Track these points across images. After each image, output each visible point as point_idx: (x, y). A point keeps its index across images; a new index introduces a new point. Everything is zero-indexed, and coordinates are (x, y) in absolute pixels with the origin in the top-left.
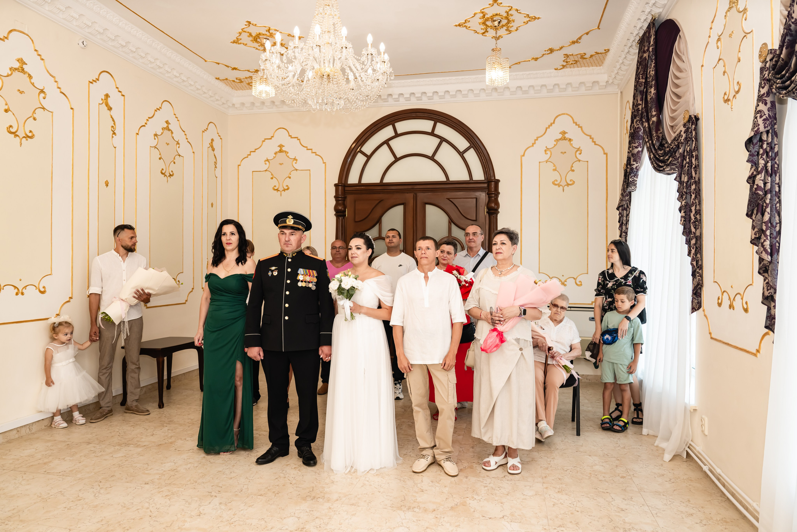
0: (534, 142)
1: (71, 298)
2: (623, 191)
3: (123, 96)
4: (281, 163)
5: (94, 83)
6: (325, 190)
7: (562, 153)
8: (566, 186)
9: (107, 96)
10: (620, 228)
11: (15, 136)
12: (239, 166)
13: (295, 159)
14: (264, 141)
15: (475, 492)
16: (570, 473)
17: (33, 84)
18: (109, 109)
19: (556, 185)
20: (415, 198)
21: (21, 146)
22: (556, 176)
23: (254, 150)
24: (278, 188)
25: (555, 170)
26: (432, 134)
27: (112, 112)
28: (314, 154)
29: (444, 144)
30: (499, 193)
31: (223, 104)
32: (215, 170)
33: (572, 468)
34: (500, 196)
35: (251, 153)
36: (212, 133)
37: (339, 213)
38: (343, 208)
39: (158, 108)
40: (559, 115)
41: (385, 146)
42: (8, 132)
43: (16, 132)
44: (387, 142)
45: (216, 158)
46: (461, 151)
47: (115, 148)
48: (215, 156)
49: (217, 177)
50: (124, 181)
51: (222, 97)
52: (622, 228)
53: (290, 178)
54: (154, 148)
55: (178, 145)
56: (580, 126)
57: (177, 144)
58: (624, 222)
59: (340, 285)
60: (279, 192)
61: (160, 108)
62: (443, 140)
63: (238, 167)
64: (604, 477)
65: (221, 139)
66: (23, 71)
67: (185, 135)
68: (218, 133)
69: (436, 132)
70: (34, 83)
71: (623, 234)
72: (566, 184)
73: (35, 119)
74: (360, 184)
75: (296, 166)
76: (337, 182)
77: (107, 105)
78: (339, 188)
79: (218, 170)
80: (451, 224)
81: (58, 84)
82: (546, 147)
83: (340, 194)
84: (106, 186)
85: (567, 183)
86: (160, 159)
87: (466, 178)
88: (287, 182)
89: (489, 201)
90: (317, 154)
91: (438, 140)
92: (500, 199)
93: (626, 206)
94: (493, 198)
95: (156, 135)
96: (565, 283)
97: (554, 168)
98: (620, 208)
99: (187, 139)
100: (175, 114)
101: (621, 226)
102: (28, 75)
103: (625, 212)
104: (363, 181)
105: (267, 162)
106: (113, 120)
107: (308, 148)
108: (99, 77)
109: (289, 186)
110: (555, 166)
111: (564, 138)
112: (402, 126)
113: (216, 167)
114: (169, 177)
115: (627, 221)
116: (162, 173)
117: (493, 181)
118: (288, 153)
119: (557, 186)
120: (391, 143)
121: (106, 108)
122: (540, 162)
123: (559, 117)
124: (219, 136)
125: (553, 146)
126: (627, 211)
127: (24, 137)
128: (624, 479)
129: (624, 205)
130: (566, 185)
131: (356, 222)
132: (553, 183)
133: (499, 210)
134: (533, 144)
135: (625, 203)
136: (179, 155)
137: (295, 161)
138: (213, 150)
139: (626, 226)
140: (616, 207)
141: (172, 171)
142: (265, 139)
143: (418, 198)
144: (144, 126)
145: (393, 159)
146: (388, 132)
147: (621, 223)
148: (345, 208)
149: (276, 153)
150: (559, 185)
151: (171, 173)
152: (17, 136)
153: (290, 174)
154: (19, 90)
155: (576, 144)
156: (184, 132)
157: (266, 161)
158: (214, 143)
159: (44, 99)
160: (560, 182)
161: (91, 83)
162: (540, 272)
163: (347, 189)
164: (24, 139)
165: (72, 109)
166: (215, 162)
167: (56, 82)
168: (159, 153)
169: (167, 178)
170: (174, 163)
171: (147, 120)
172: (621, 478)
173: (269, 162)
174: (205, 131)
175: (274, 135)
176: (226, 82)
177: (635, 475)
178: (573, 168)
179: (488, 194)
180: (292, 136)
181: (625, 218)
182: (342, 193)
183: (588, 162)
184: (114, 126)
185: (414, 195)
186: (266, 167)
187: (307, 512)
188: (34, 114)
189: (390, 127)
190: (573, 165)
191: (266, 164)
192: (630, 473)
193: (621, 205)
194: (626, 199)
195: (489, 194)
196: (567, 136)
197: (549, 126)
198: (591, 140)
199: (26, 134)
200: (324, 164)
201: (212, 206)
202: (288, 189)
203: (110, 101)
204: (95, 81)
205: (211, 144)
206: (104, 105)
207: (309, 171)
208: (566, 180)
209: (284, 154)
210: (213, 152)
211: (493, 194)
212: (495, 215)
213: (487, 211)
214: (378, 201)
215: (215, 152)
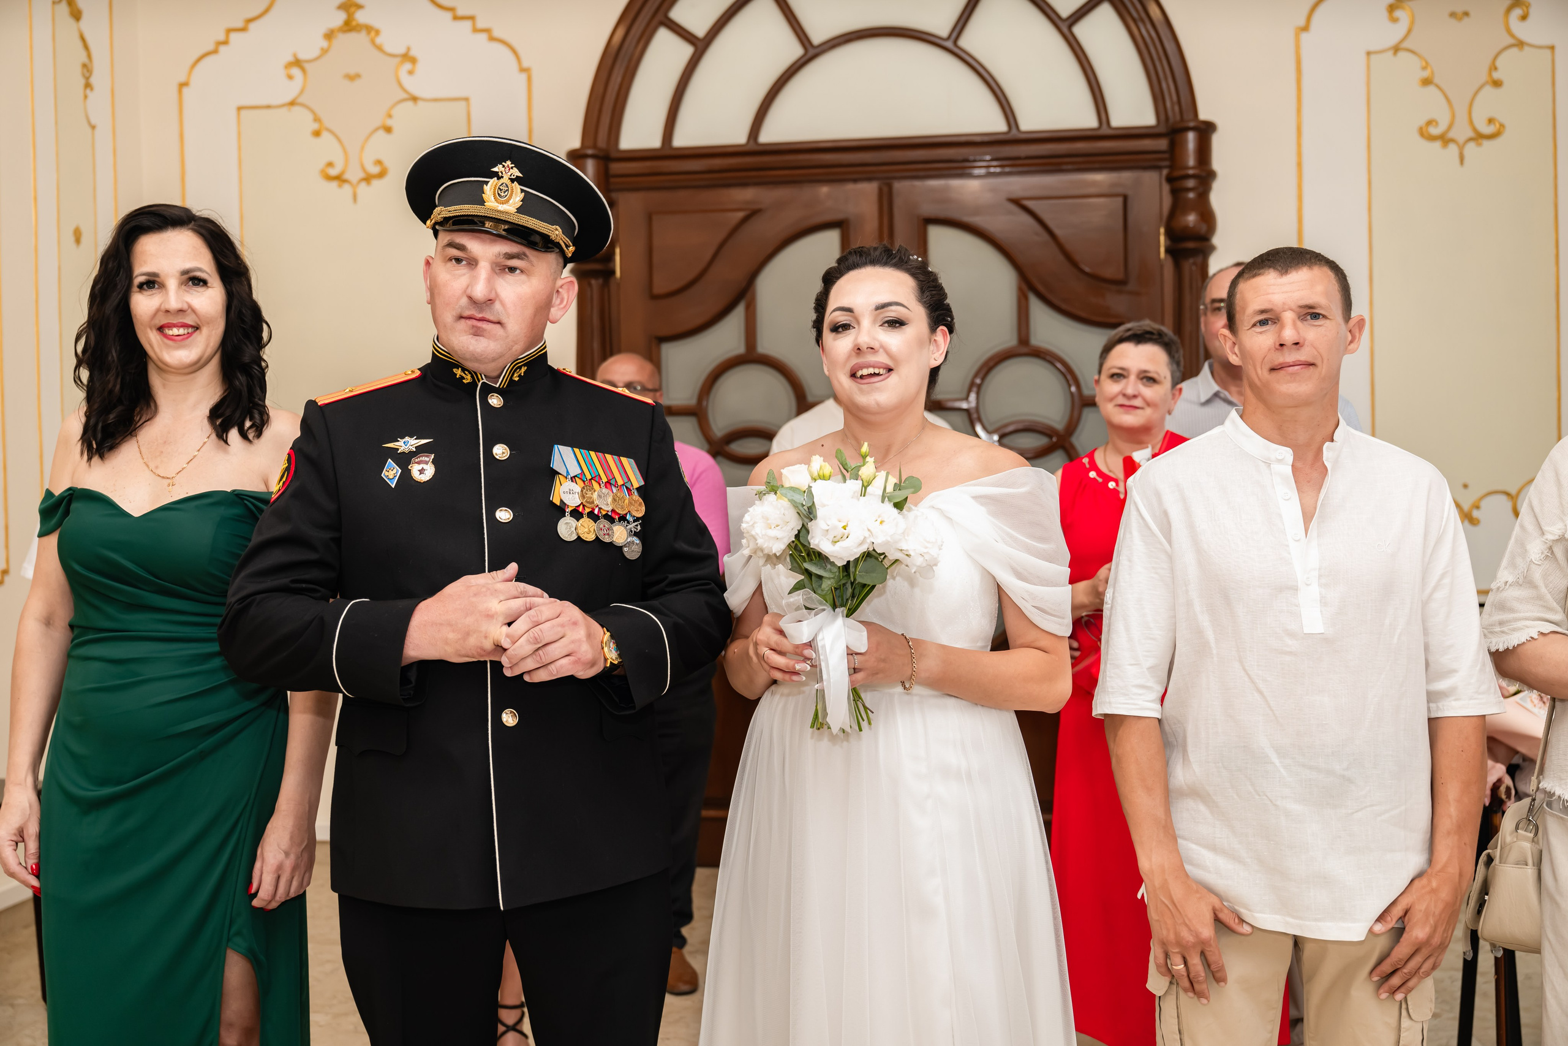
4: (352, 72)
7: (1453, 15)
8: (1471, 143)
12: (185, 90)
13: (407, 57)
19: (1432, 138)
20: (886, 201)
22: (1431, 105)
23: (241, 25)
24: (343, 173)
25: (1426, 82)
28: (483, 36)
30: (1213, 175)
32: (86, 97)
35: (233, 35)
41: (765, 2)
45: (86, 47)
46: (1063, 16)
48: (83, 40)
53: (388, 130)
60: (347, 187)
63: (180, 92)
72: (1471, 134)
74: (667, 153)
75: (413, 85)
76: (576, 145)
79: (99, 98)
80: (1026, 298)
85: (1475, 130)
87: (1087, 120)
88: (380, 147)
89: (1178, 206)
90: (495, 34)
92: (1216, 199)
94: (1191, 195)
96: (1475, 514)
97: (1426, 74)
104: (682, 139)
105: (296, 72)
107: (459, 13)
109: (386, 163)
110: (1427, 65)
113: (88, 85)
117: (1190, 129)
118: (378, 32)
119: (1437, 145)
122: (1369, 53)
130: (1471, 139)
131: (654, 297)
132: (1423, 134)
133: (1216, 240)
137: (408, 66)
138: (77, 15)
143: (898, 202)
145: (796, 51)
149: (329, 35)
150: (1445, 139)
153: (390, 117)
157: (289, 65)
160: (1450, 126)
163: (616, 168)
166: (84, 66)
173: (303, 70)
178: (1496, 75)
179: (1170, 180)
183: (1553, 47)
185: (879, 189)
186: (291, 90)
190: (1498, 63)
191: (290, 77)
195: (1175, 182)
200: (523, 74)
201: (78, 240)
202: (381, 175)
207: (463, 103)
208: (1471, 122)
209: (361, 38)
210: (71, 21)
211: (1188, 177)
212: (1199, 259)
213: (1169, 243)
214: (740, 215)
215: (84, 24)
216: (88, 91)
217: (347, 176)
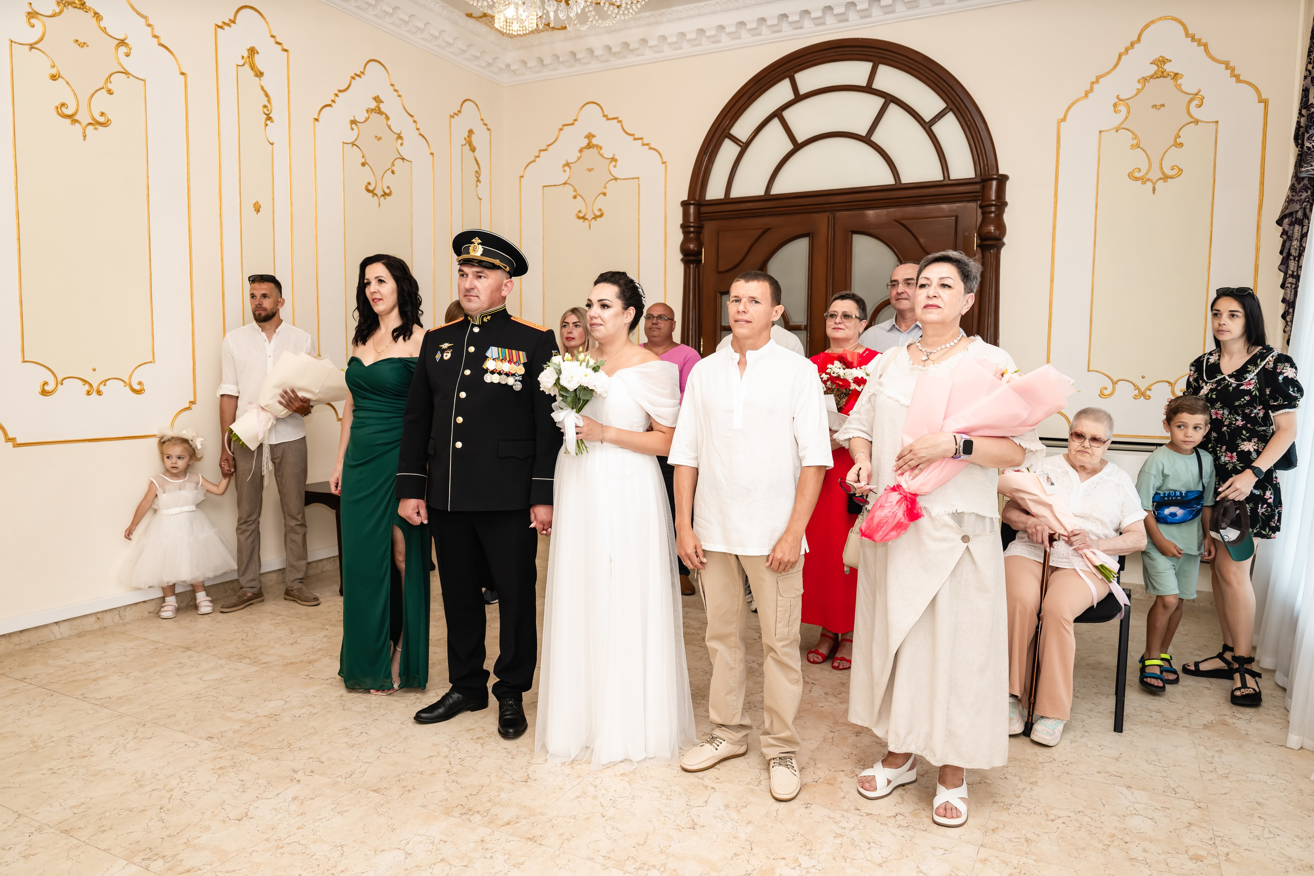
0: (1088, 88)
1: (193, 403)
2: (1294, 179)
3: (286, 51)
4: (590, 168)
5: (226, 27)
6: (666, 214)
7: (1154, 106)
8: (1161, 181)
9: (252, 51)
10: (1283, 267)
11: (72, 121)
12: (522, 179)
13: (614, 159)
14: (561, 129)
15: (808, 847)
16: (1062, 827)
17: (104, 30)
18: (257, 75)
19: (1137, 179)
20: (832, 222)
21: (84, 139)
22: (1138, 160)
23: (545, 148)
24: (585, 215)
25: (1138, 146)
26: (868, 89)
27: (264, 81)
28: (647, 147)
29: (893, 107)
30: (1006, 204)
31: (489, 64)
32: (477, 186)
33: (1072, 815)
34: (1006, 209)
35: (542, 153)
36: (469, 118)
37: (690, 257)
38: (696, 246)
39: (358, 73)
40: (1153, 22)
41: (776, 122)
42: (59, 114)
43: (76, 113)
44: (778, 114)
45: (478, 163)
46: (927, 121)
47: (272, 144)
48: (476, 160)
49: (480, 199)
50: (291, 204)
51: (484, 52)
52: (1287, 267)
53: (605, 194)
54: (351, 145)
55: (400, 141)
56: (1203, 41)
57: (397, 139)
58: (1293, 252)
59: (558, 379)
60: (586, 221)
61: (363, 73)
62: (889, 99)
63: (520, 180)
64: (1145, 851)
65: (488, 129)
66: (82, 7)
67: (415, 122)
68: (482, 120)
69: (876, 85)
70: (105, 28)
71: (1290, 280)
72: (1162, 176)
73: (110, 92)
74: (727, 201)
75: (616, 172)
76: (686, 198)
77: (253, 67)
78: (689, 209)
79: (483, 186)
81: (153, 29)
82: (1118, 97)
83: (692, 220)
84: (255, 213)
85: (1163, 173)
86: (363, 164)
87: (936, 175)
88: (601, 202)
89: (985, 221)
90: (652, 146)
91: (880, 101)
92: (1007, 217)
93: (1300, 215)
94: (993, 215)
95: (354, 122)
96: (1148, 393)
97: (1135, 142)
98: (1286, 221)
99: (418, 129)
100: (392, 85)
101: (1285, 262)
102: (93, 15)
103: (1297, 227)
104: (735, 193)
105: (567, 168)
106: (267, 95)
107: (637, 136)
108: (235, 17)
109: (603, 210)
110: (1136, 137)
111: (1163, 73)
112: (808, 79)
113: (478, 181)
114: (382, 198)
115: (1302, 250)
116: (368, 191)
117: (994, 179)
118: (601, 148)
119: (1139, 182)
120: (787, 114)
121: (252, 73)
122: (1100, 132)
123: (1153, 27)
124: (485, 125)
125: (1135, 92)
126: (1303, 226)
127: (90, 124)
128: (1199, 863)
129: (1297, 212)
130: (1160, 179)
131: (719, 273)
132: (1131, 176)
133: (1005, 240)
134: (1086, 91)
135: (1298, 207)
136: (403, 159)
137: (613, 163)
138: (473, 150)
139: (1298, 261)
140: (1277, 218)
141: (388, 187)
142: (564, 125)
143: (838, 222)
144: (330, 105)
145: (790, 147)
146: (781, 92)
147: (1285, 254)
148: (700, 245)
149: (581, 151)
150: (1144, 180)
151: (387, 191)
152: (77, 121)
153: (606, 188)
154: (77, 41)
155: (1189, 85)
156: (412, 116)
157: (565, 165)
158: (473, 136)
159: (128, 56)
160: (1147, 173)
161: (221, 27)
162: (1091, 369)
163: (704, 209)
164: (91, 128)
165: (183, 74)
166: (477, 172)
167: (149, 25)
168: (361, 155)
169: (379, 199)
170: (393, 172)
171: (337, 95)
172: (1191, 859)
173: (570, 167)
174: (456, 116)
175: (578, 115)
176: (487, 21)
177: (1231, 856)
178: (1179, 141)
179: (981, 207)
180: (609, 117)
181: (1295, 243)
182: (695, 218)
183: (1217, 122)
184: (267, 104)
185: (829, 216)
186: (565, 177)
187: (433, 843)
188: (109, 84)
189: (786, 83)
190: (1180, 134)
191: (565, 171)
192: (1219, 848)
193: (1287, 212)
194: (1303, 197)
195: (984, 208)
196: (1168, 67)
197: (1127, 50)
198: (1229, 71)
199: (93, 119)
200: (664, 165)
202: (601, 216)
203: (259, 60)
204: (228, 25)
205: (467, 139)
206: (247, 67)
207: (637, 180)
208: (1161, 168)
209: (594, 150)
210: (471, 153)
211: (993, 205)
212: (996, 249)
213: (979, 241)
214: (761, 231)
215: (476, 153)
216: (478, 183)
217: (586, 217)
